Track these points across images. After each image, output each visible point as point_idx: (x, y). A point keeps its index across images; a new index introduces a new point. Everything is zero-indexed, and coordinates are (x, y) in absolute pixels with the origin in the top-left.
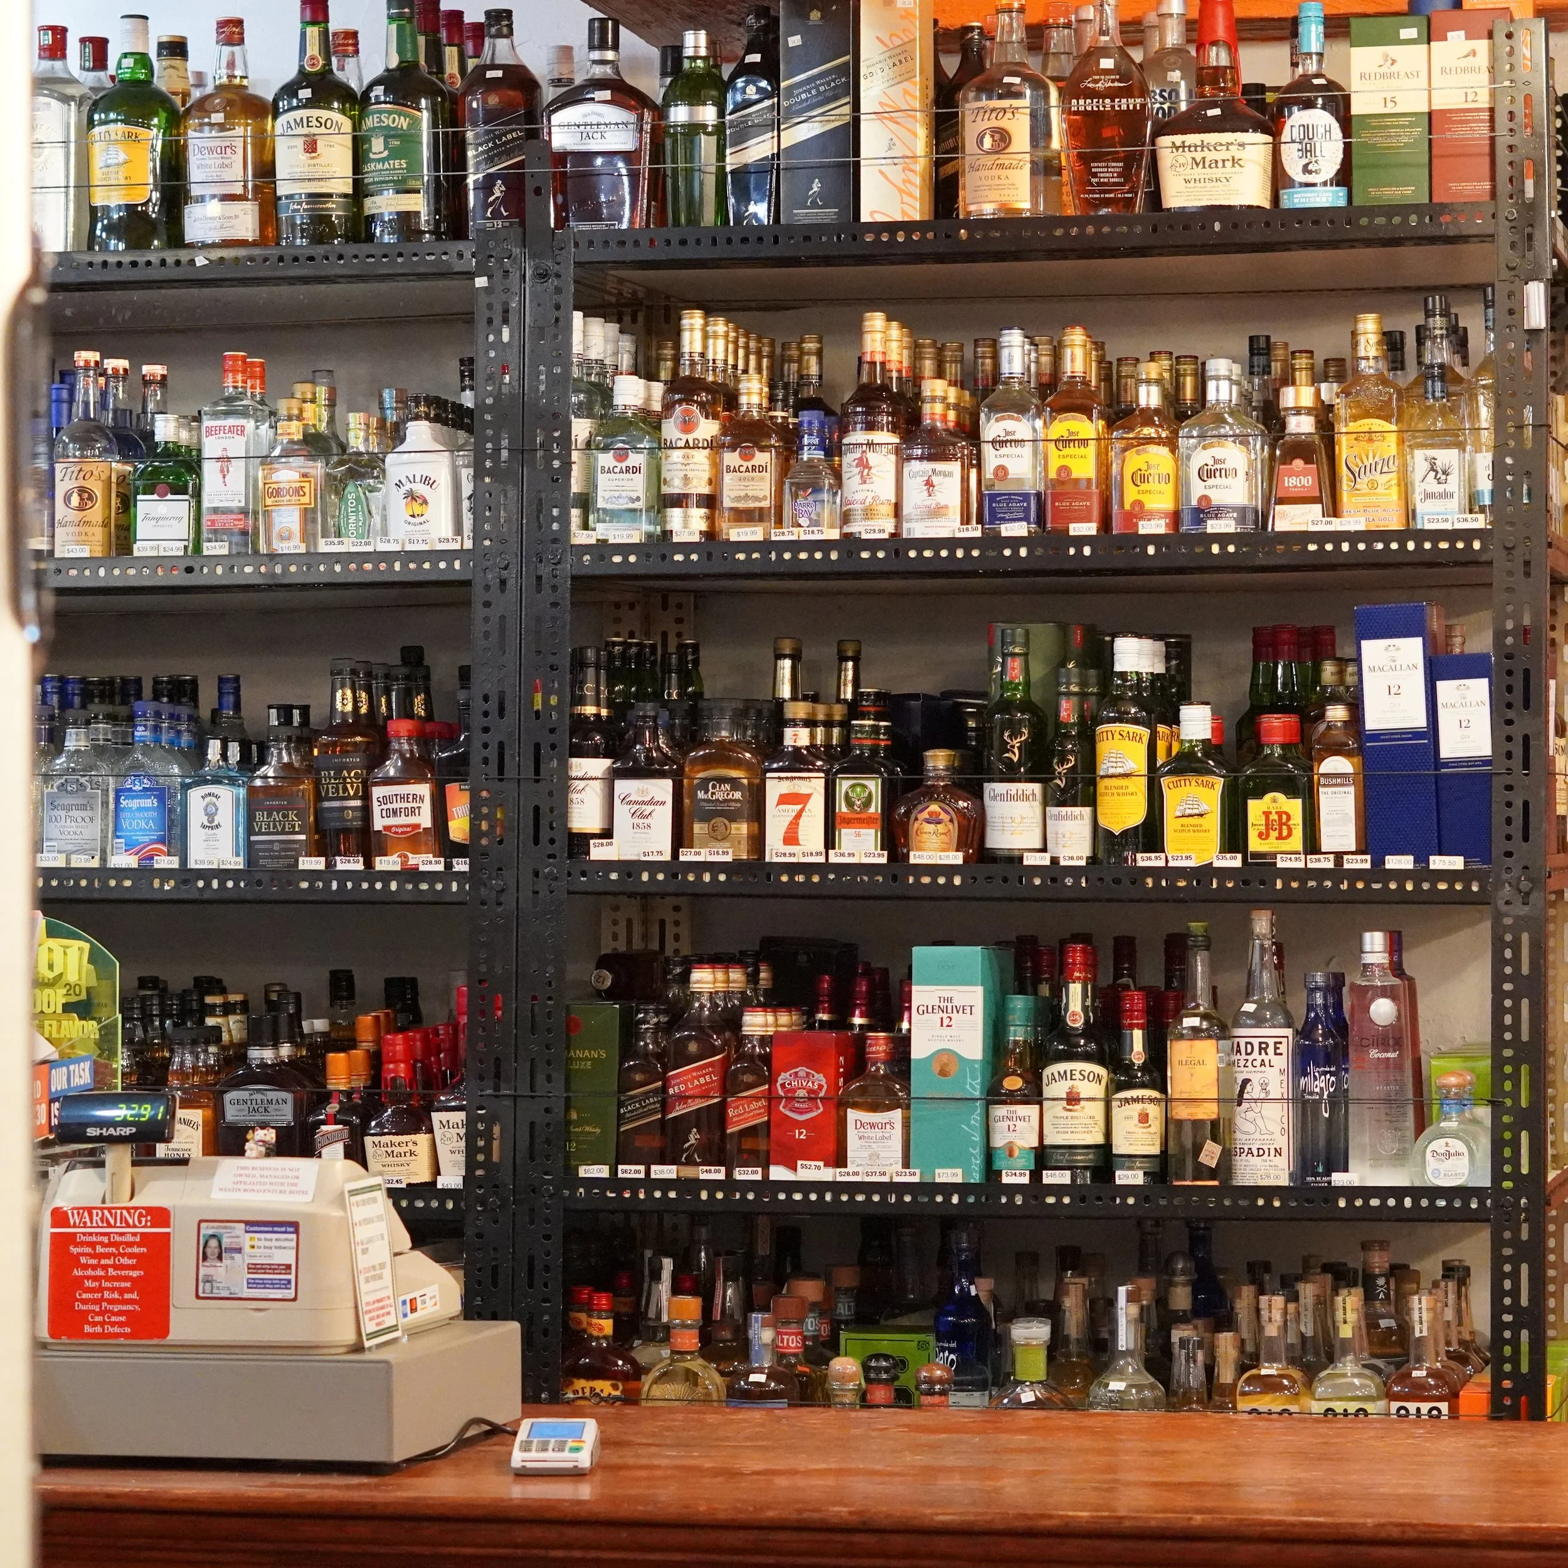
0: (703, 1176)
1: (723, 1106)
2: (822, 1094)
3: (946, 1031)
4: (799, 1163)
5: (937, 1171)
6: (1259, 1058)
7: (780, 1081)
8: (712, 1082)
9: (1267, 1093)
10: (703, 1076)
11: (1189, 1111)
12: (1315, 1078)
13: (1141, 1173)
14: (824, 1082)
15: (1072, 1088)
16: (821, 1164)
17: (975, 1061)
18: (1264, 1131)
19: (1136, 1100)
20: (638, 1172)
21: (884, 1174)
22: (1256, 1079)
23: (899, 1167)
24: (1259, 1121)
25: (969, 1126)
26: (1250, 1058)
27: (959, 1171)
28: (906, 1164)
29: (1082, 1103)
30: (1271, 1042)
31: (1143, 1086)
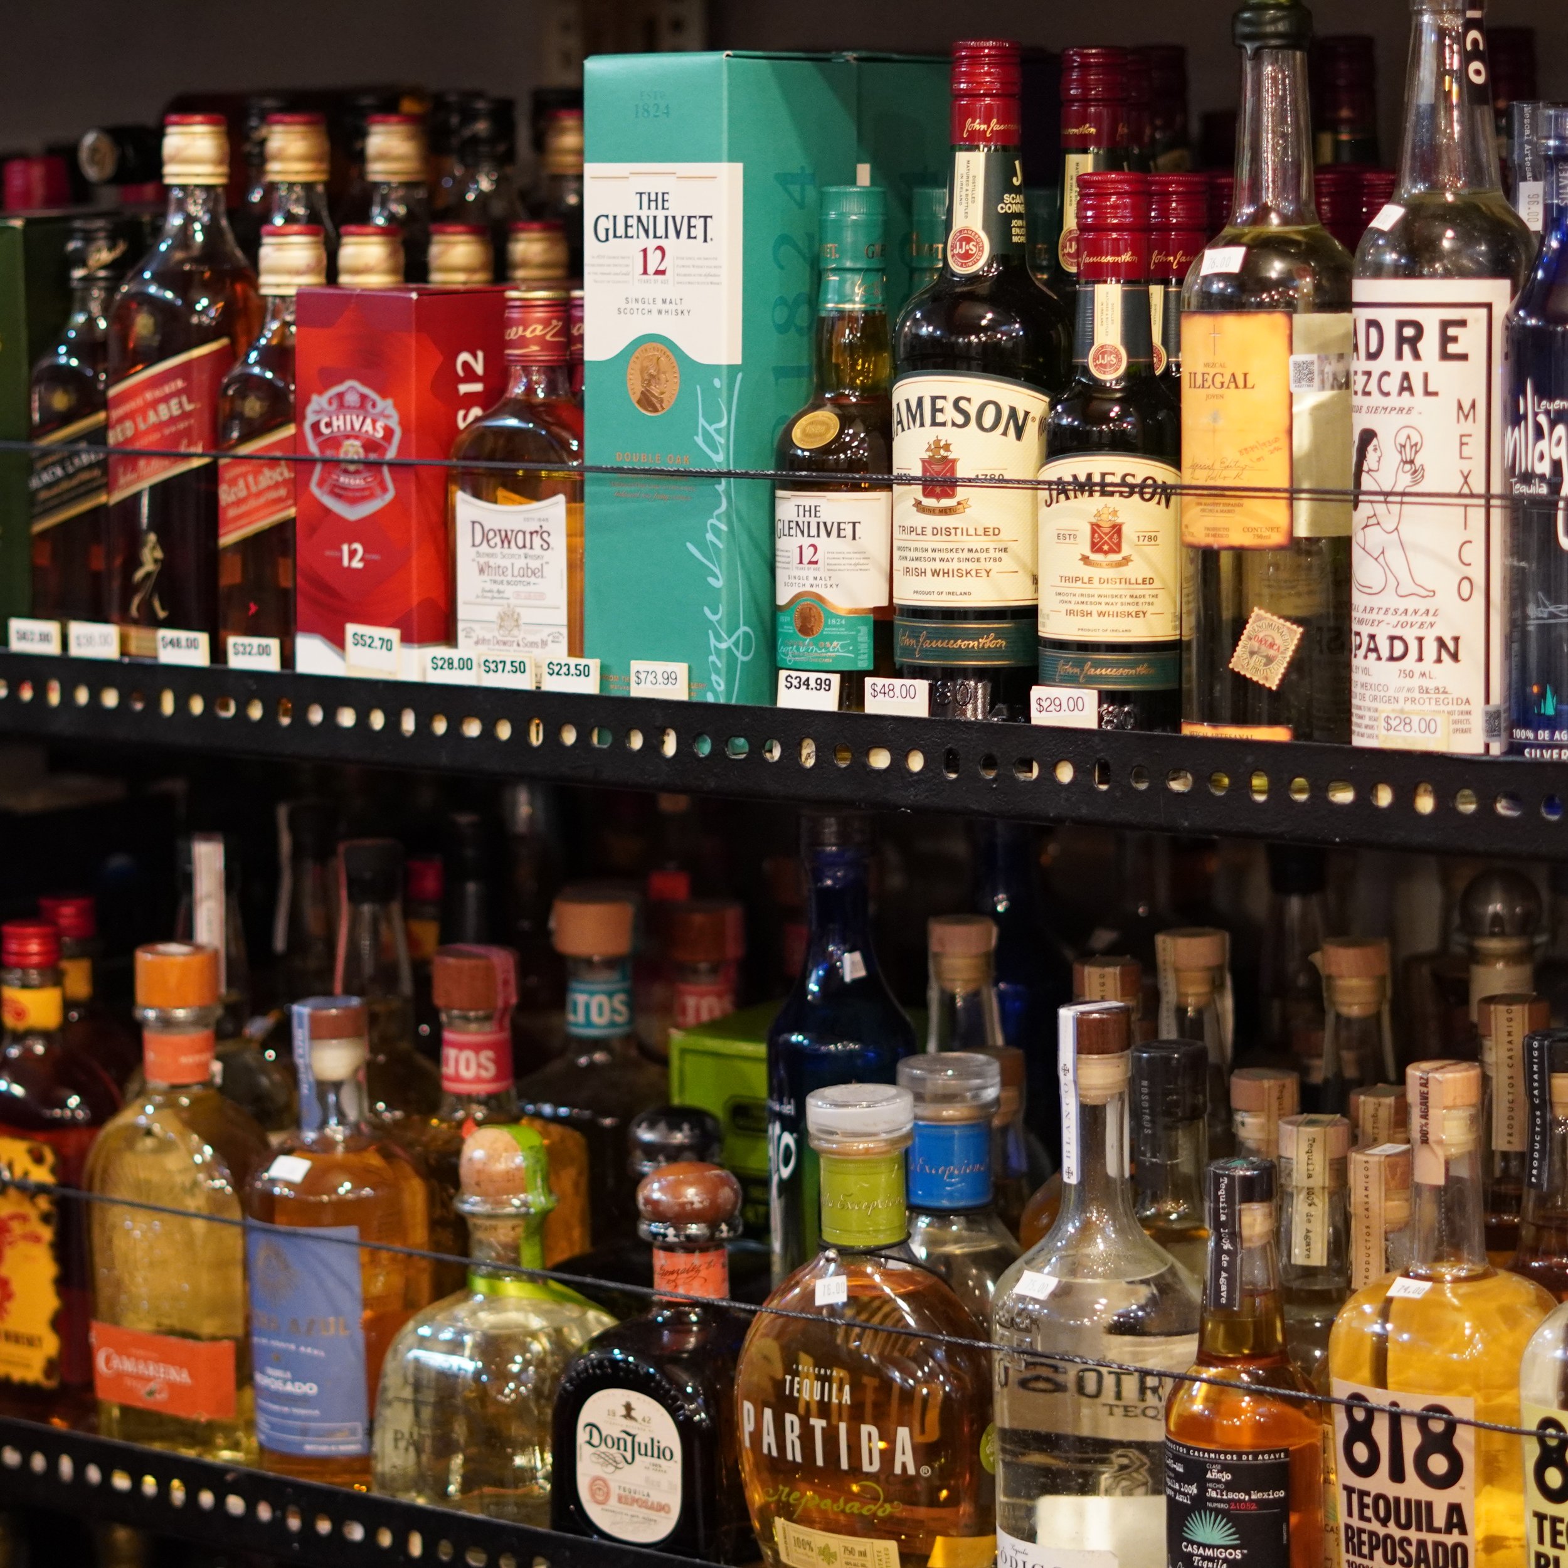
0: (168, 656)
1: (210, 475)
2: (391, 454)
3: (655, 288)
4: (351, 629)
5: (636, 665)
6: (1397, 369)
7: (310, 418)
8: (185, 415)
9: (1417, 473)
10: (166, 399)
11: (1209, 520)
12: (1539, 434)
13: (1090, 697)
14: (394, 423)
15: (937, 445)
16: (394, 634)
17: (714, 369)
18: (1407, 587)
19: (1085, 486)
20: (45, 638)
21: (519, 668)
22: (1387, 429)
23: (559, 651)
24: (1394, 556)
25: (702, 546)
26: (1376, 367)
27: (681, 669)
28: (576, 647)
29: (961, 492)
30: (1431, 320)
31: (1119, 444)
